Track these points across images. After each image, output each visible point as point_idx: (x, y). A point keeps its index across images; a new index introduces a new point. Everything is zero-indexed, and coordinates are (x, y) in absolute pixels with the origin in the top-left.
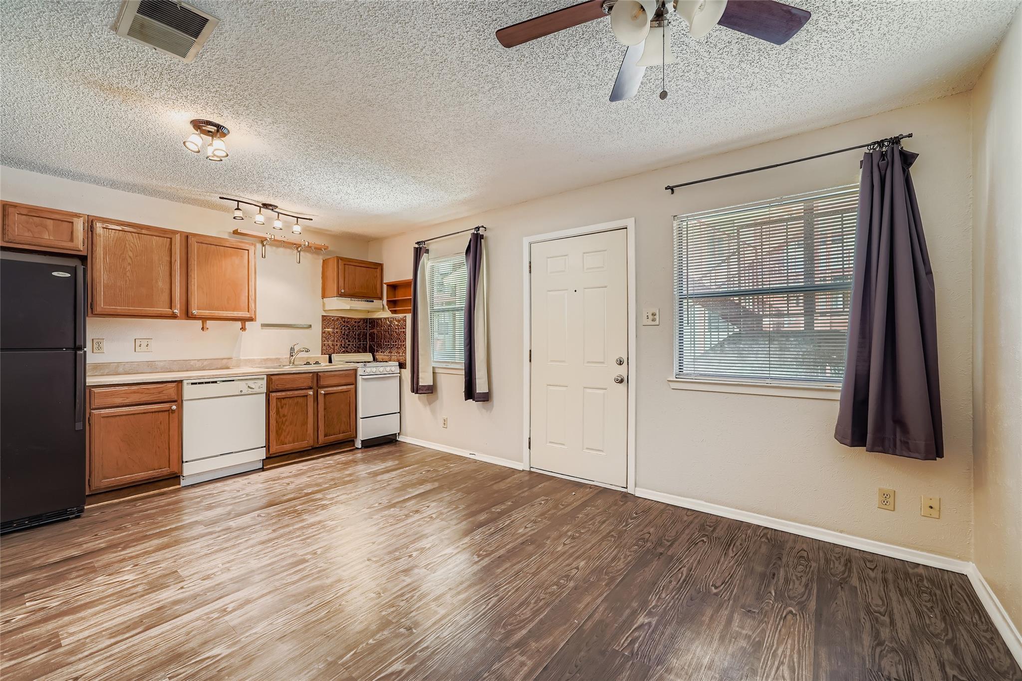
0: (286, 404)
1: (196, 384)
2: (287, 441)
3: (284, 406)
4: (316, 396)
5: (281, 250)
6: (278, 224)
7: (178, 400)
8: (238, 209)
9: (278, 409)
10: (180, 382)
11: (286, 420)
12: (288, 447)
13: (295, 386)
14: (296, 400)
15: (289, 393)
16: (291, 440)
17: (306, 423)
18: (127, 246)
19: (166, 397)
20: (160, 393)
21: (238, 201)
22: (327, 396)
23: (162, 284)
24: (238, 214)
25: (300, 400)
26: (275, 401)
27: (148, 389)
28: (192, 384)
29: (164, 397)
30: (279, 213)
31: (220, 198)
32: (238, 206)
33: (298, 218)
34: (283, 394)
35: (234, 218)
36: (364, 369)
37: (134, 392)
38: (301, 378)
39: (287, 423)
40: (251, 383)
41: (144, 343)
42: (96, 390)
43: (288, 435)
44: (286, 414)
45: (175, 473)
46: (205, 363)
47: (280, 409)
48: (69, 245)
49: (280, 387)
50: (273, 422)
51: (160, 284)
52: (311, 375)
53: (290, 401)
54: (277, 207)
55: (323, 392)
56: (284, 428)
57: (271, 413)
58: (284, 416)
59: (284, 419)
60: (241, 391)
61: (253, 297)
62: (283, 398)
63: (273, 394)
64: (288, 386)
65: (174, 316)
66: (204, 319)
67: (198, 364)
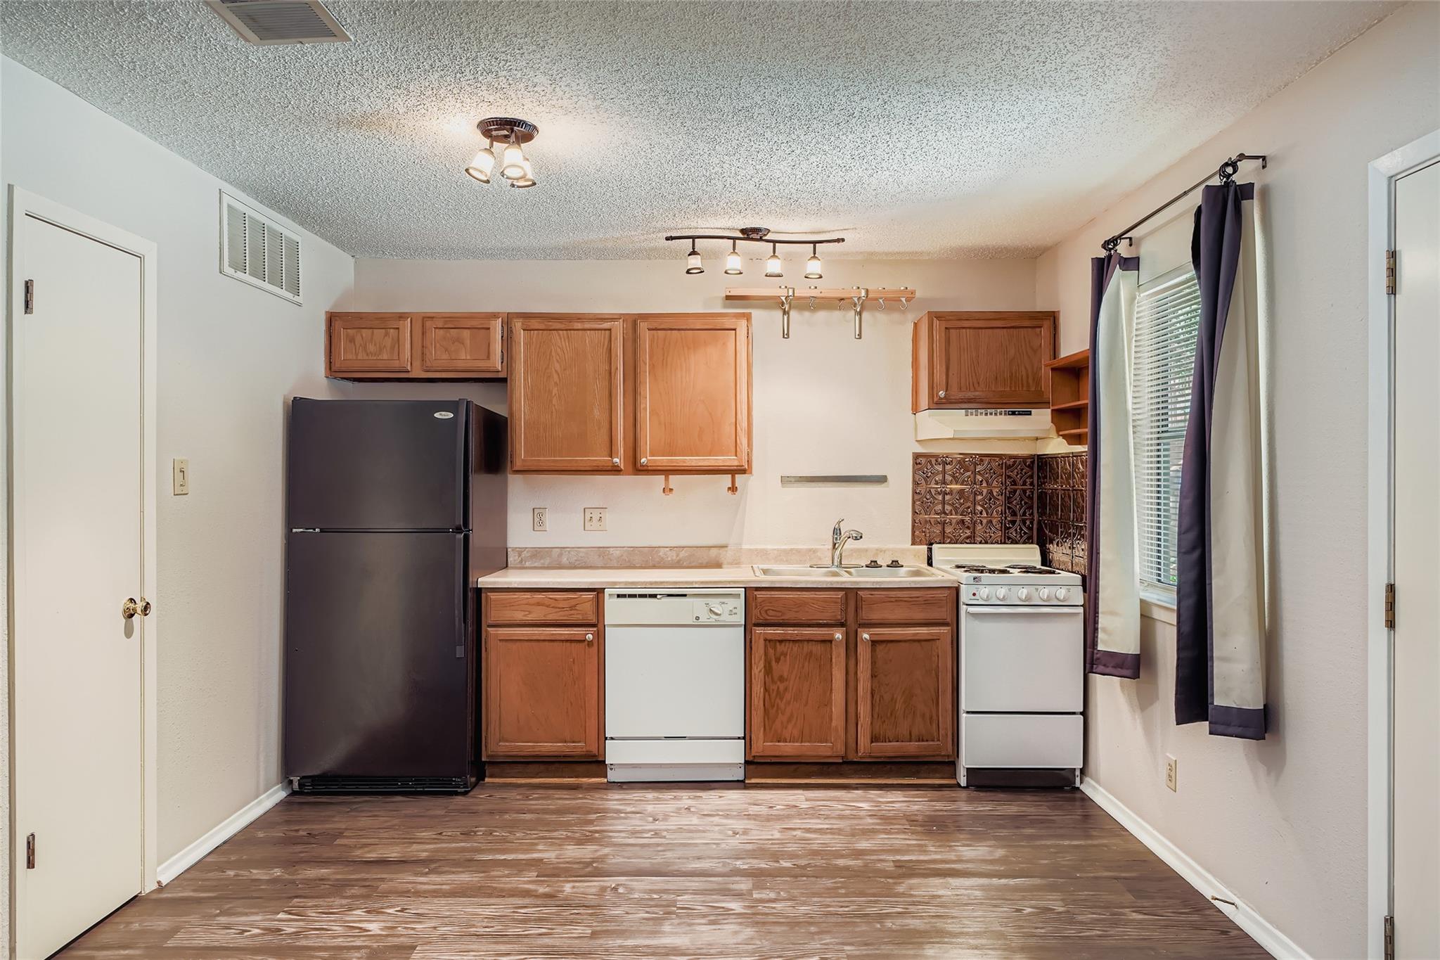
0: (785, 655)
1: (624, 596)
2: (787, 734)
3: (782, 658)
4: (851, 644)
5: (822, 315)
6: (774, 266)
7: (597, 624)
8: (694, 253)
9: (770, 663)
10: (599, 592)
11: (786, 689)
12: (788, 749)
13: (803, 617)
14: (807, 648)
15: (790, 631)
16: (796, 733)
17: (828, 703)
18: (553, 354)
19: (580, 617)
20: (572, 608)
21: (693, 238)
22: (880, 648)
23: (598, 413)
24: (695, 262)
25: (817, 649)
26: (762, 642)
27: (556, 600)
28: (619, 596)
29: (576, 617)
30: (775, 242)
31: (667, 239)
32: (694, 249)
33: (815, 243)
34: (779, 631)
35: (688, 272)
36: (973, 589)
37: (538, 604)
38: (818, 600)
39: (788, 696)
40: (715, 604)
41: (596, 516)
42: (493, 596)
43: (789, 720)
44: (785, 675)
45: (595, 756)
46: (683, 554)
47: (773, 663)
48: (482, 364)
49: (772, 617)
50: (758, 689)
51: (596, 413)
52: (841, 594)
53: (796, 648)
54: (769, 231)
55: (866, 636)
56: (782, 706)
57: (755, 671)
58: (781, 679)
59: (782, 687)
60: (697, 618)
61: (745, 424)
62: (781, 641)
63: (759, 630)
64: (790, 616)
65: (616, 470)
66: (667, 472)
67: (672, 556)
